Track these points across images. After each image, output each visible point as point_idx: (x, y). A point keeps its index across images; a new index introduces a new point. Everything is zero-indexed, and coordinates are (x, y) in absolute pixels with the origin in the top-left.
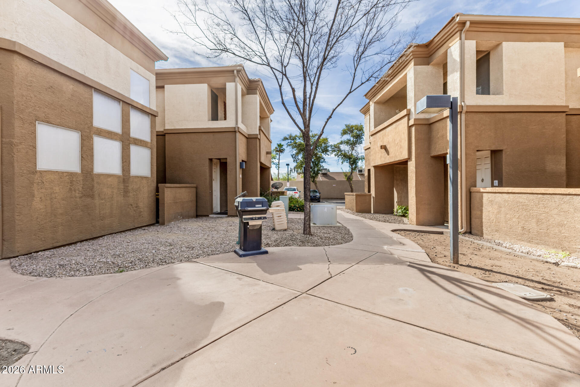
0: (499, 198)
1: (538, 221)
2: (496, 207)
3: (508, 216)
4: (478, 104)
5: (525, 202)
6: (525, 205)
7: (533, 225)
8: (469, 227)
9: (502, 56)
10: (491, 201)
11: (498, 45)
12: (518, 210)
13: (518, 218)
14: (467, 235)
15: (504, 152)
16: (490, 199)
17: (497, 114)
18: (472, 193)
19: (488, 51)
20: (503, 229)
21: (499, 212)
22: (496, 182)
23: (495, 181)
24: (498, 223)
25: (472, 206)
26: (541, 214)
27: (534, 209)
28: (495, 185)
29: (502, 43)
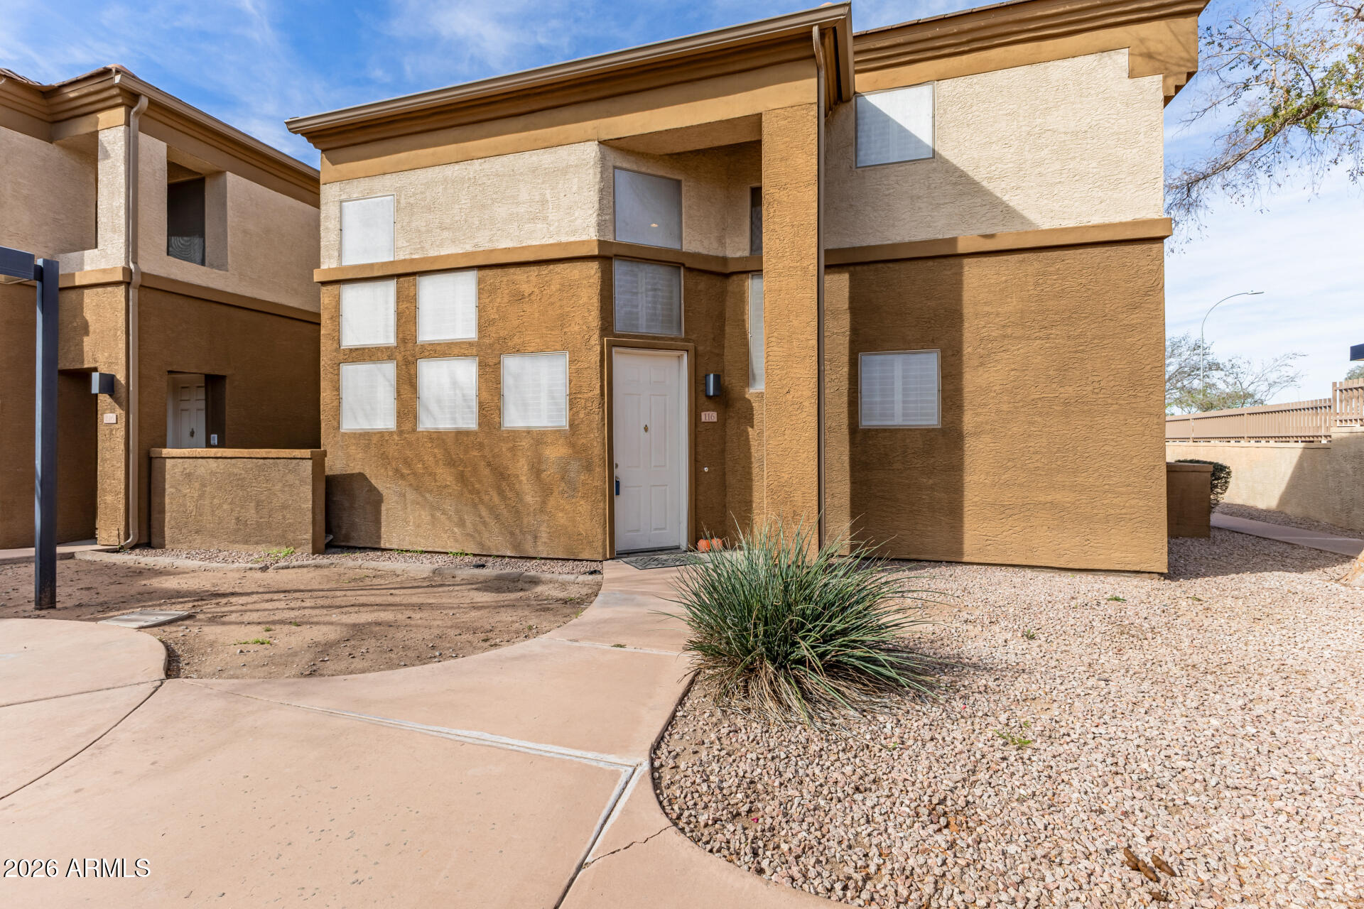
0: (202, 468)
1: (259, 505)
2: (197, 485)
3: (216, 501)
4: (172, 277)
5: (241, 474)
6: (241, 479)
7: (251, 514)
8: (145, 532)
9: (226, 197)
10: (189, 475)
11: (219, 173)
12: (230, 488)
13: (231, 504)
14: (137, 551)
15: (227, 381)
16: (188, 471)
17: (214, 306)
18: (154, 461)
19: (201, 174)
20: (208, 526)
21: (201, 496)
22: (214, 438)
23: (212, 436)
24: (200, 515)
25: (152, 486)
26: (261, 493)
27: (254, 485)
28: (212, 442)
29: (225, 172)
